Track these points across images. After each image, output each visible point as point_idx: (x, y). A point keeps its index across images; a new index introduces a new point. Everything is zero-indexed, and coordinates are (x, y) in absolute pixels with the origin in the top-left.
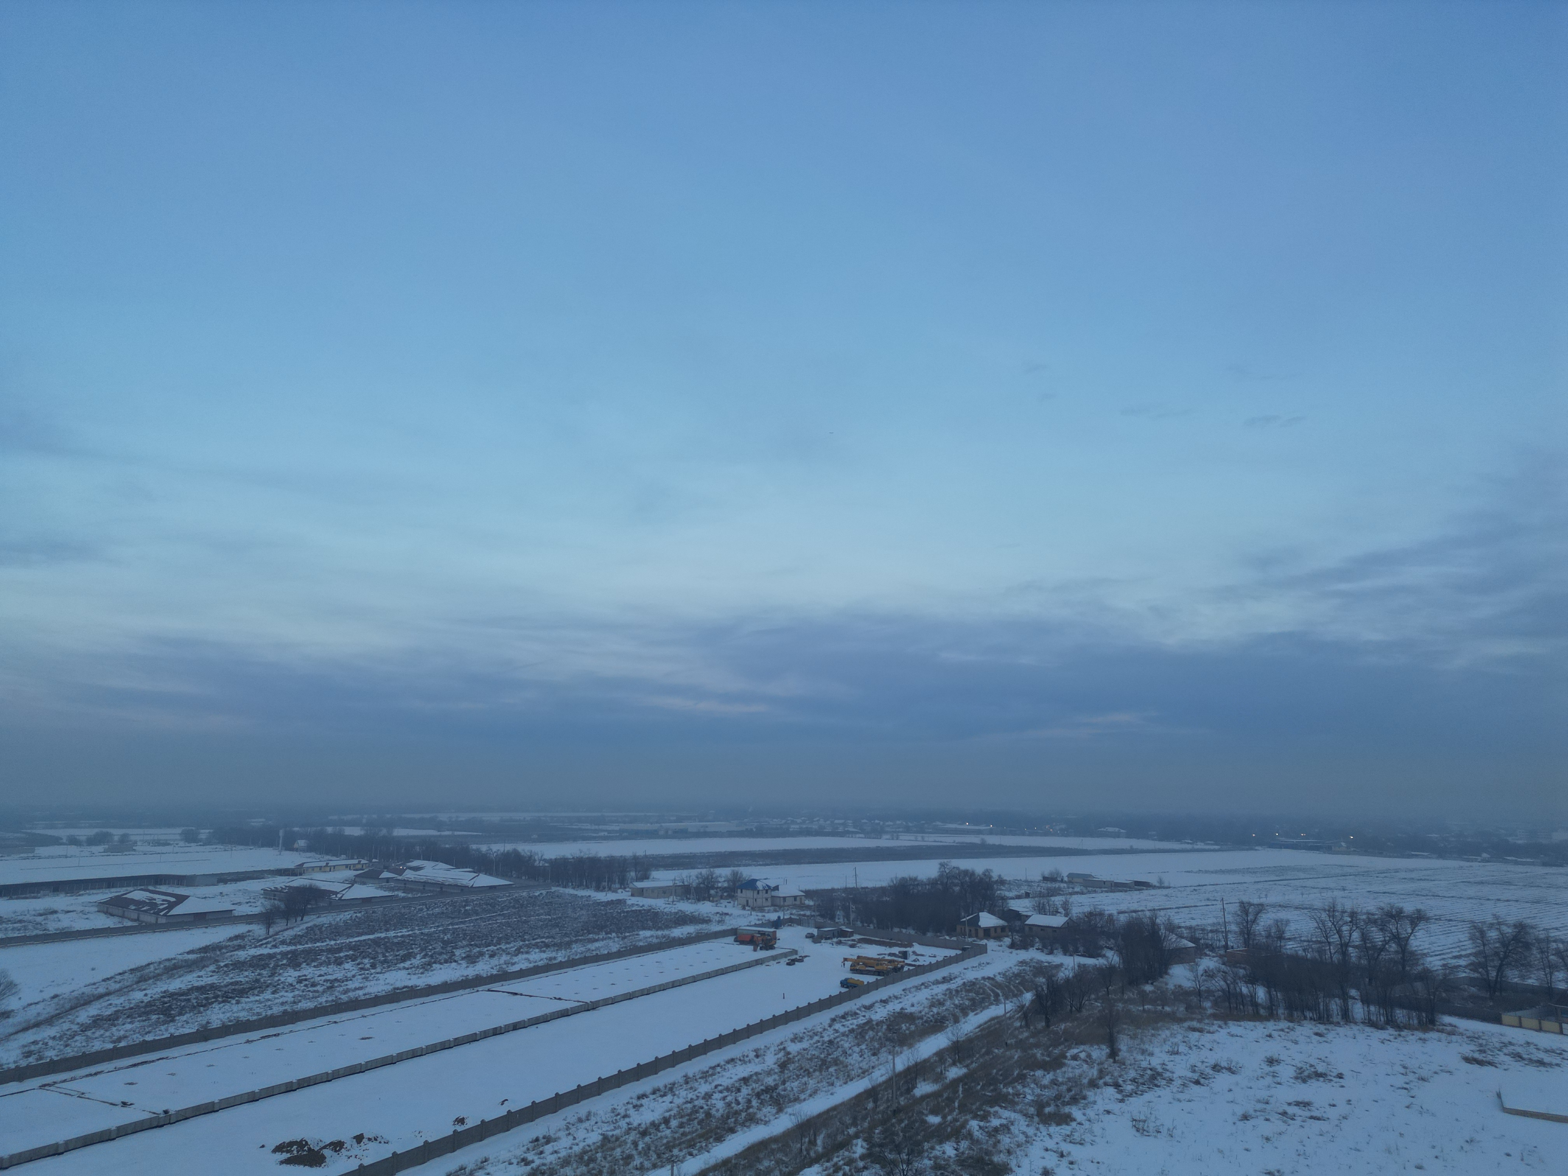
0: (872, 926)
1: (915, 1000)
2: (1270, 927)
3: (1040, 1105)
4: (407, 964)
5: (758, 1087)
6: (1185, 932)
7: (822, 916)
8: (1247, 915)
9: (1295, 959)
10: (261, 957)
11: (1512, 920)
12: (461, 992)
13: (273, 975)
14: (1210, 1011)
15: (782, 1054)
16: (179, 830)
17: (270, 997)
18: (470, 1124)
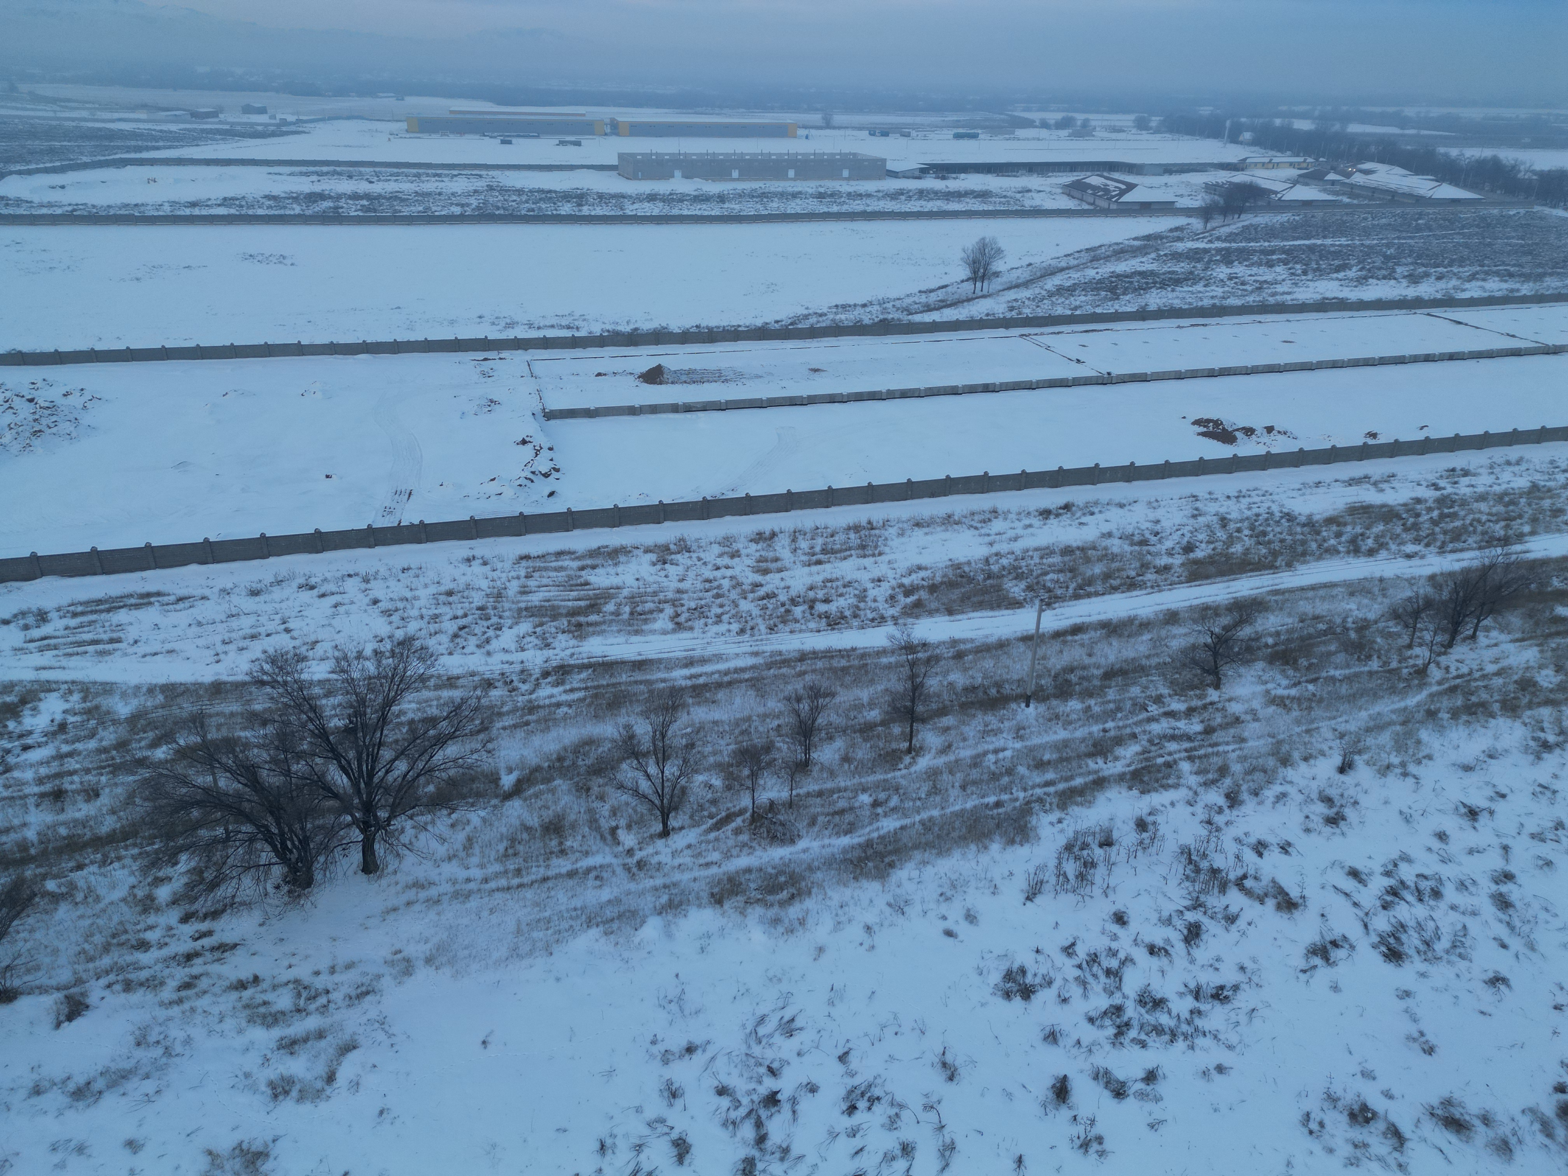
4: (1341, 275)
10: (1196, 251)
12: (1396, 311)
13: (1206, 269)
16: (1132, 117)
17: (1202, 289)
18: (1382, 440)
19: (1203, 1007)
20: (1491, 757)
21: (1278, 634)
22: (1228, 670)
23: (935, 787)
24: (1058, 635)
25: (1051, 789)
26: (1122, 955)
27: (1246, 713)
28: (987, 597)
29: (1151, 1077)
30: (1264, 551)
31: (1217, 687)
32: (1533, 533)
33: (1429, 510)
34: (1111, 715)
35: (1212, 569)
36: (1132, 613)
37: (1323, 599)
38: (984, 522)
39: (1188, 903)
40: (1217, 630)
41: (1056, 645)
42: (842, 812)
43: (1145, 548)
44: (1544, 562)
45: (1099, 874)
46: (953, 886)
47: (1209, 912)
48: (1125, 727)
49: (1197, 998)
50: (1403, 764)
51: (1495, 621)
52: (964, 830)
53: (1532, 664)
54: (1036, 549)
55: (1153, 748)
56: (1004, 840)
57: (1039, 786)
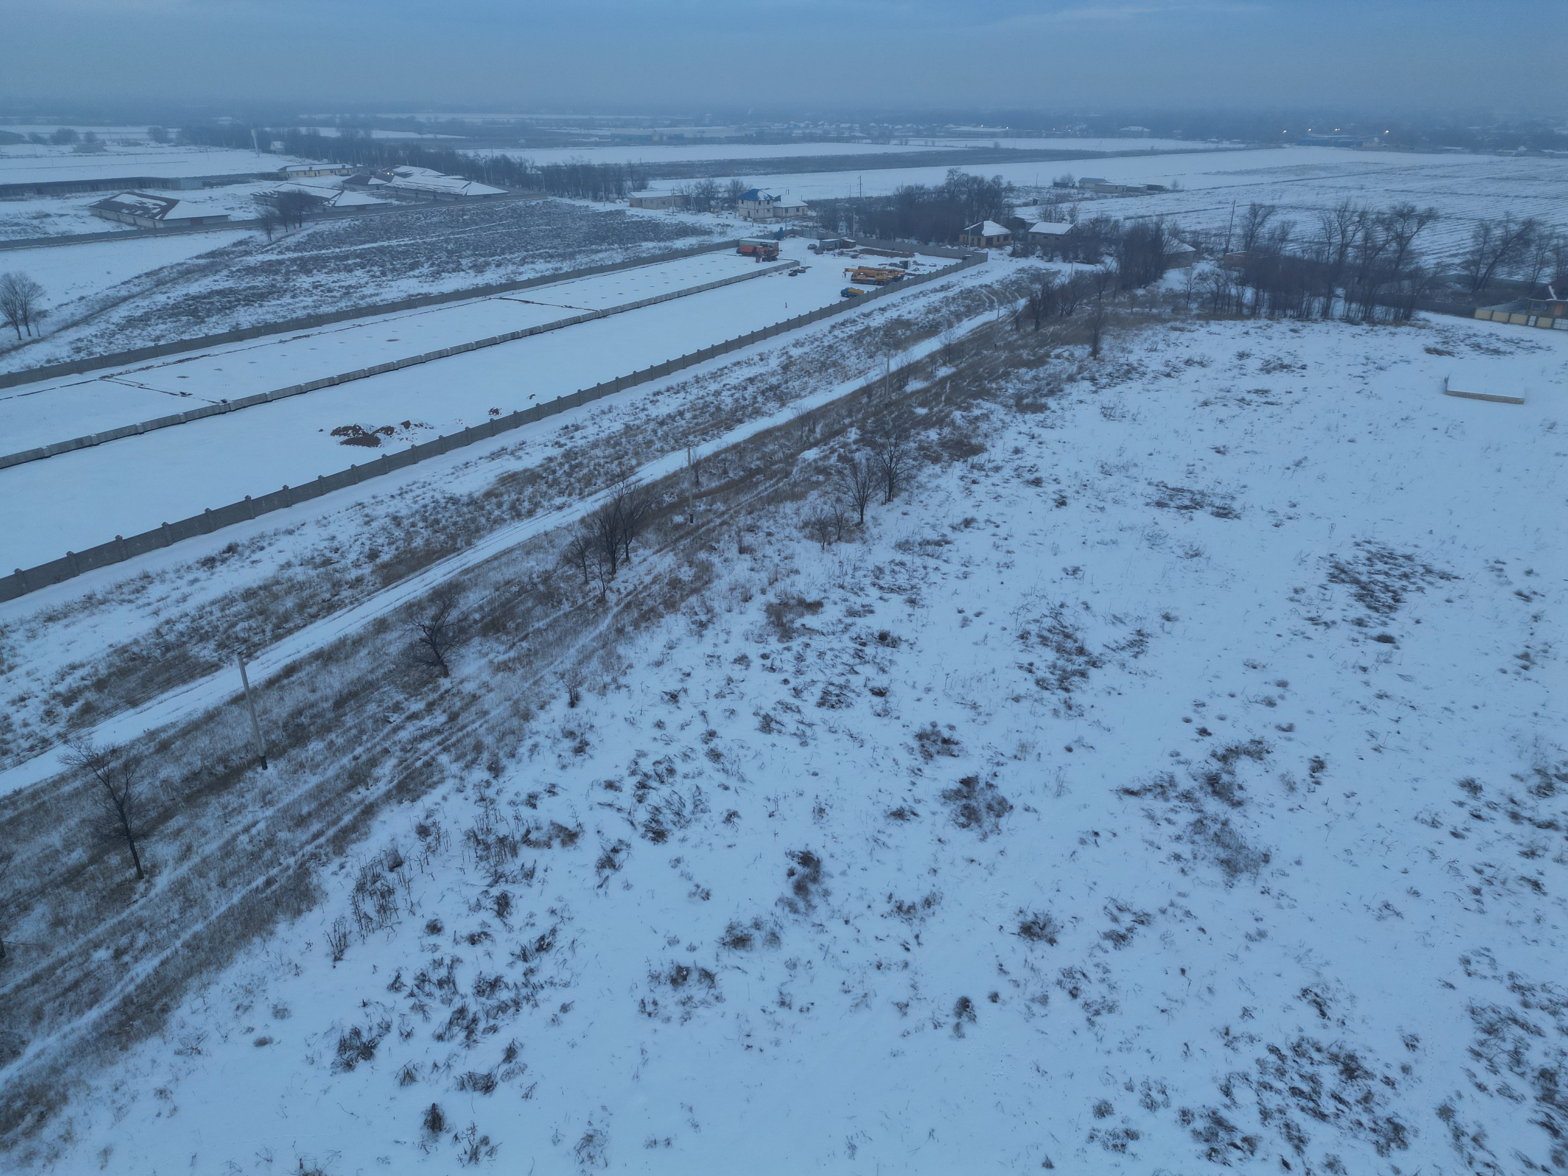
0: (874, 237)
1: (912, 308)
2: (1275, 229)
3: (1019, 397)
4: (416, 272)
5: (763, 386)
6: (1188, 237)
7: (824, 227)
8: (1255, 217)
9: (1293, 261)
10: (270, 263)
11: (1522, 217)
12: (474, 299)
13: (287, 280)
14: (1195, 312)
15: (784, 357)
16: (145, 129)
17: (291, 301)
18: (504, 413)
19: (532, 964)
20: (671, 648)
21: (481, 607)
22: (450, 656)
23: (187, 900)
24: (271, 683)
25: (322, 840)
26: (447, 961)
27: (480, 688)
28: (173, 672)
29: (510, 1053)
30: (443, 537)
31: (446, 674)
32: (639, 464)
33: (561, 465)
34: (356, 740)
35: (402, 568)
36: (341, 634)
37: (507, 564)
38: (138, 591)
39: (489, 880)
40: (427, 623)
41: (274, 694)
42: (76, 984)
43: (330, 567)
44: (654, 485)
45: (399, 898)
46: (249, 992)
47: (510, 878)
48: (374, 746)
49: (525, 960)
50: (614, 680)
51: (638, 541)
52: (239, 928)
53: (673, 566)
54: (213, 603)
55: (408, 755)
56: (289, 915)
57: (307, 843)
